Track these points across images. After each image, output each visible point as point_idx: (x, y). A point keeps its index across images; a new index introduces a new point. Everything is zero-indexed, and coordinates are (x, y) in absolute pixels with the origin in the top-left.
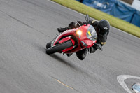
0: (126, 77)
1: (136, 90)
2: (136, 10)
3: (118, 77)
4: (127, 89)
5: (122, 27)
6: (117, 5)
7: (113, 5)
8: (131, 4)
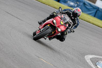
0: (91, 56)
1: (98, 66)
2: (98, 8)
3: (86, 56)
4: (92, 65)
5: (88, 20)
6: (84, 4)
7: (82, 4)
8: (95, 3)
